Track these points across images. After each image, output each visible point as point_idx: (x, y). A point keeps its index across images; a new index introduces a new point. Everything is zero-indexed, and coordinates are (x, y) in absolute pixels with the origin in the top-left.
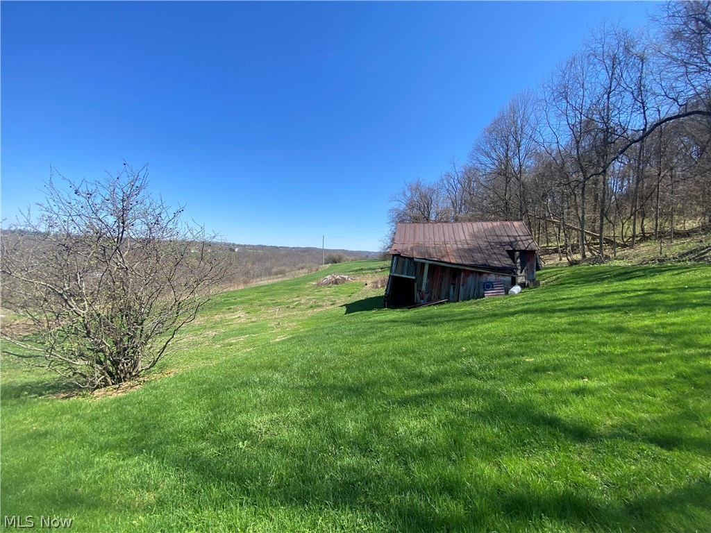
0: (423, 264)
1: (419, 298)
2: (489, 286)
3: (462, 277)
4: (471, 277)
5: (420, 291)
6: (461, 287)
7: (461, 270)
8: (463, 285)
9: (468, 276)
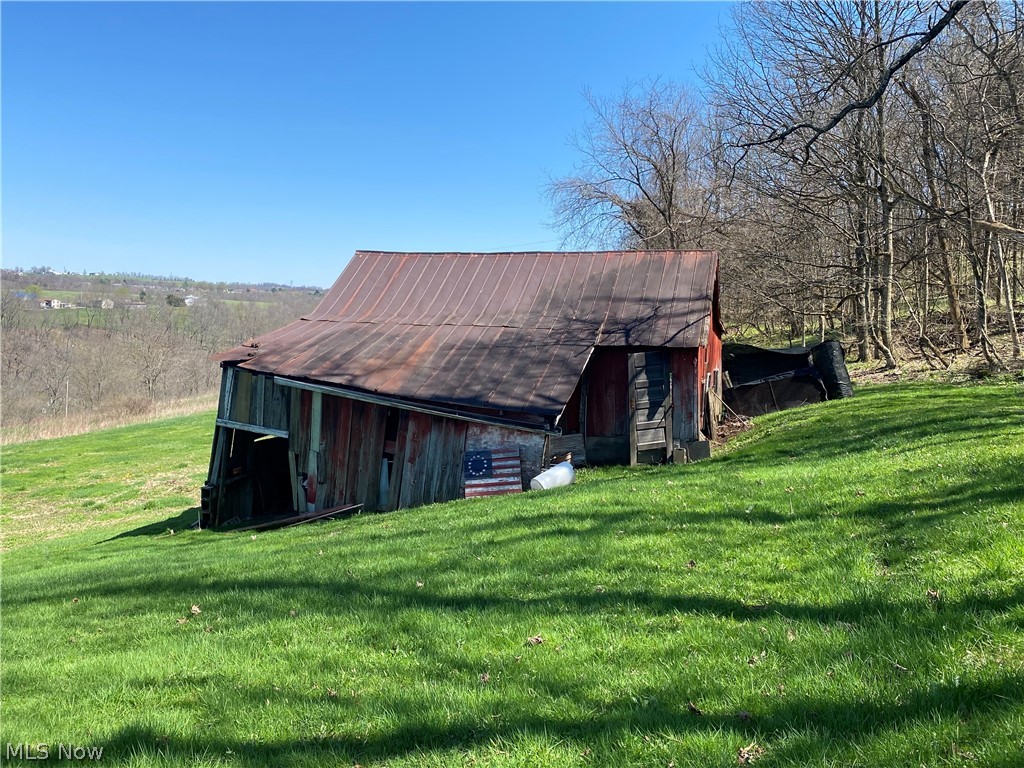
0: (307, 396)
1: (302, 498)
2: (480, 465)
3: (409, 436)
4: (434, 437)
5: (305, 476)
6: (408, 465)
7: (407, 414)
8: (412, 460)
9: (424, 431)
